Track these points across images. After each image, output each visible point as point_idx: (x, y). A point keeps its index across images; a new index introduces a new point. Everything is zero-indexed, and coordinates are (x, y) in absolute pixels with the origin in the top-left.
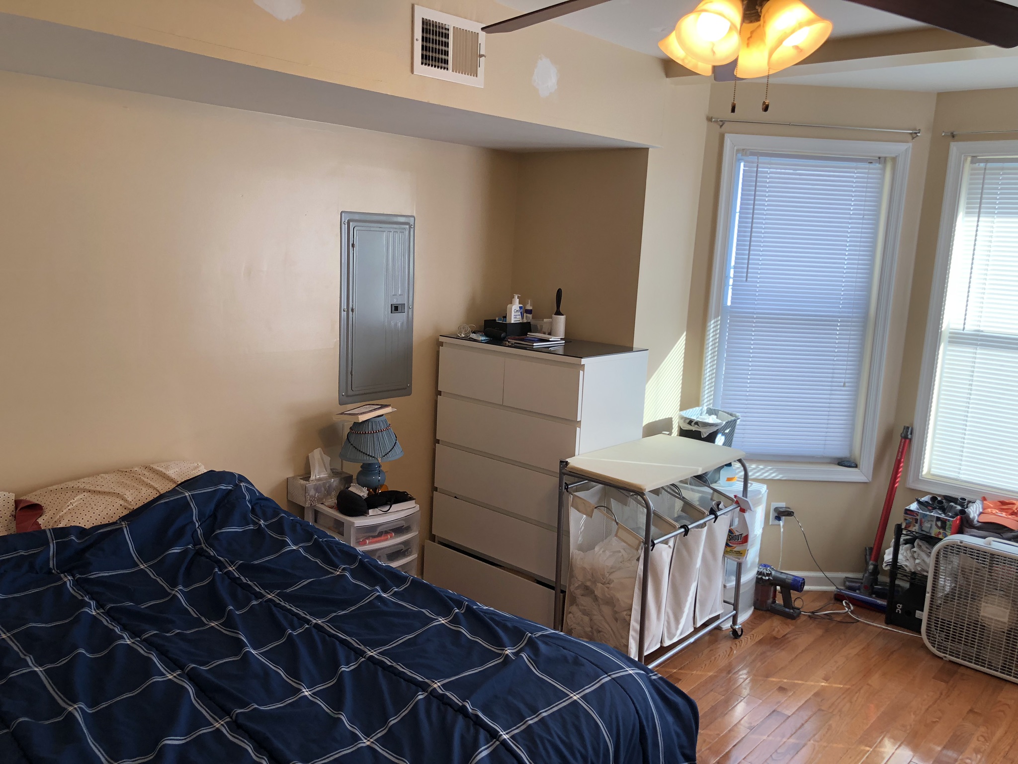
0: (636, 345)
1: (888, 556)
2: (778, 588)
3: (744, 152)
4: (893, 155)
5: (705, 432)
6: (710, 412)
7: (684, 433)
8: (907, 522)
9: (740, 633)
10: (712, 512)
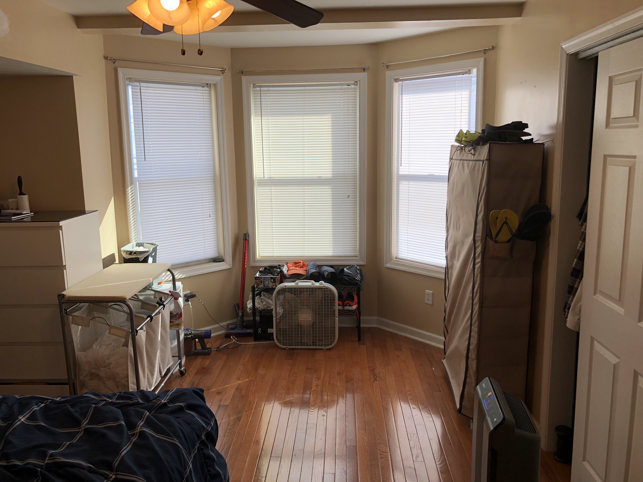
0: (87, 209)
1: (249, 305)
2: (197, 340)
3: (130, 80)
4: (215, 83)
5: (142, 257)
6: (139, 245)
7: (126, 261)
8: (257, 283)
9: (184, 372)
10: (160, 305)
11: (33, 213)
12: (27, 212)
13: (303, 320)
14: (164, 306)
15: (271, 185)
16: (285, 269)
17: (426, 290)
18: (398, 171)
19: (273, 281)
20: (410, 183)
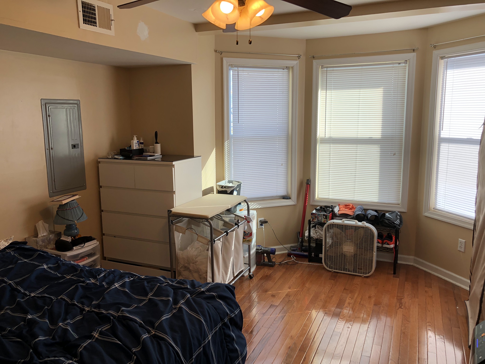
0: (195, 155)
1: (307, 234)
2: (265, 255)
3: (232, 66)
4: (292, 66)
5: (229, 190)
6: (230, 182)
7: (219, 192)
8: (313, 218)
9: (252, 276)
10: (236, 224)
11: (161, 156)
12: (158, 155)
13: (347, 251)
14: (238, 226)
15: (330, 143)
16: (336, 210)
17: (459, 239)
18: (440, 134)
19: (325, 218)
20: (450, 145)
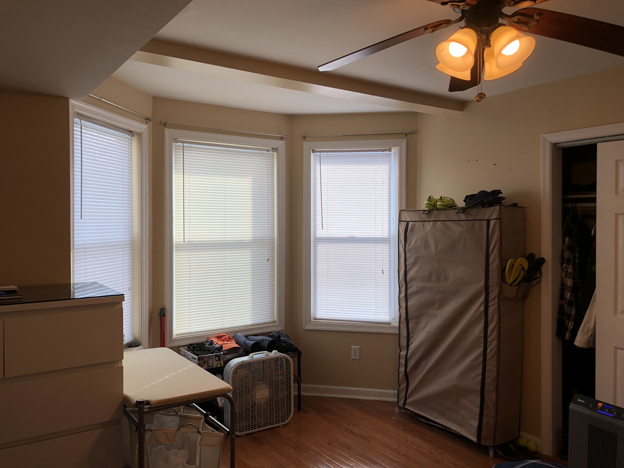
4: (141, 132)
15: (190, 250)
17: (352, 346)
18: (315, 234)
19: (217, 360)
20: (329, 245)
